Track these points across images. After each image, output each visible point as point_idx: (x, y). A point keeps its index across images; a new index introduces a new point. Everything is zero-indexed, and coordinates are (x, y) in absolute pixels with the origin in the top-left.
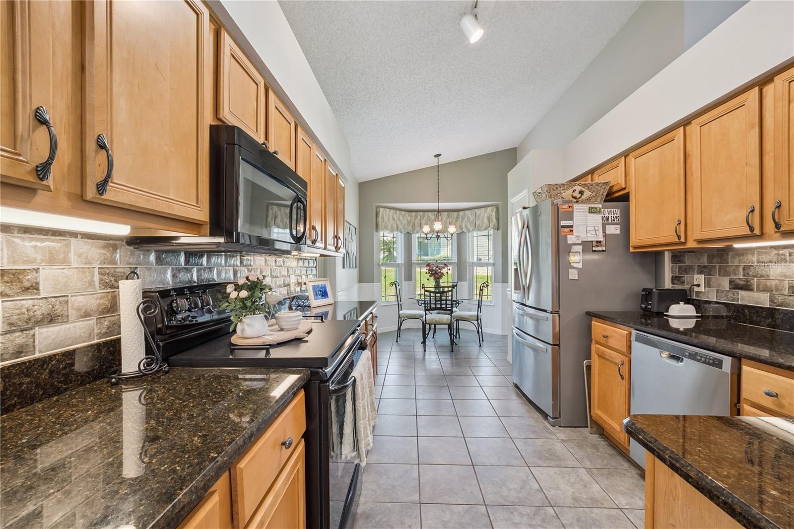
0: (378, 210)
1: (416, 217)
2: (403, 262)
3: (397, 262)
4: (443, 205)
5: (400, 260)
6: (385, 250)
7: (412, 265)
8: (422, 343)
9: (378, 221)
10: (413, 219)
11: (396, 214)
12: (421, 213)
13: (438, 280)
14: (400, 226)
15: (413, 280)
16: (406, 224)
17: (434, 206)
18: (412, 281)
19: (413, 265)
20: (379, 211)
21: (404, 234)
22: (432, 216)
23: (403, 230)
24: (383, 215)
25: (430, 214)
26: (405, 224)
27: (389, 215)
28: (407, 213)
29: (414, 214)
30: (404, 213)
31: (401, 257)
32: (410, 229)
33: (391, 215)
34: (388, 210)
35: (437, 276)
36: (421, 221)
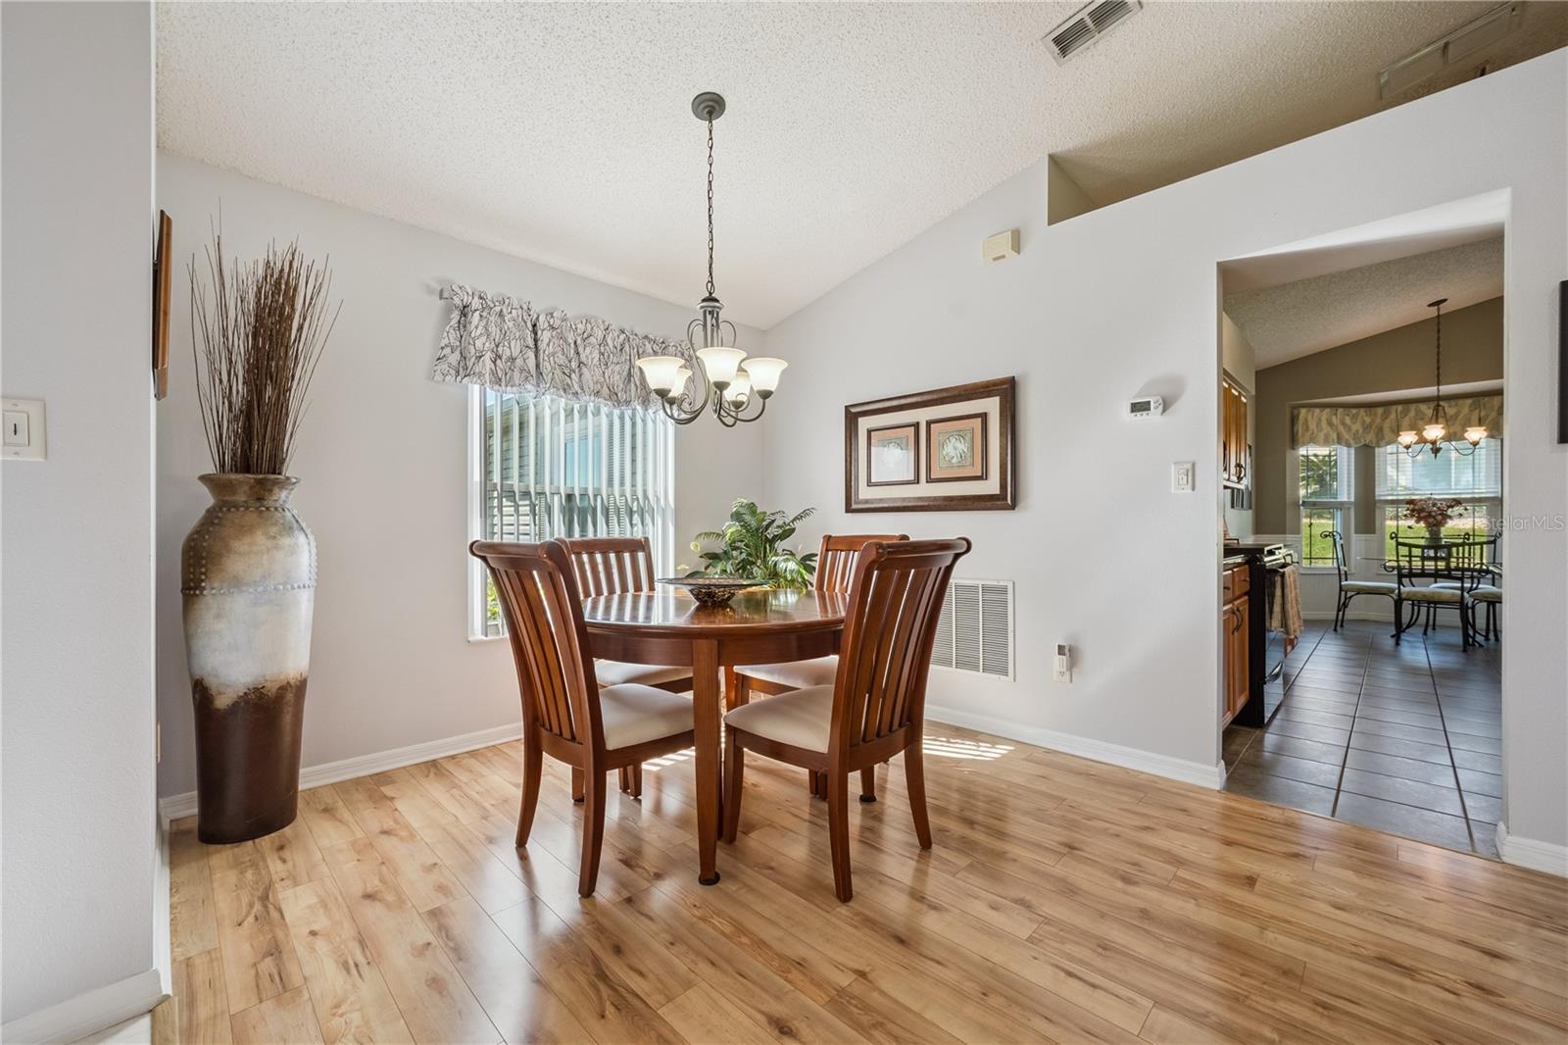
0: (1296, 412)
1: (1386, 416)
2: (1353, 499)
3: (1339, 500)
4: (1447, 389)
5: (1346, 495)
6: (1310, 480)
7: (1375, 504)
8: (1392, 636)
9: (1295, 430)
10: (1378, 420)
11: (1336, 414)
12: (1400, 408)
13: (1435, 528)
14: (1346, 436)
15: (1377, 532)
16: (1361, 431)
17: (1430, 391)
18: (1374, 533)
19: (1378, 505)
20: (1298, 415)
21: (1356, 449)
22: (1427, 410)
23: (1352, 442)
24: (1306, 420)
25: (1423, 407)
26: (1357, 431)
27: (1320, 419)
28: (1362, 410)
29: (1380, 410)
30: (1354, 411)
31: (1349, 490)
32: (1370, 438)
33: (1324, 418)
34: (1317, 410)
35: (1431, 520)
36: (1398, 421)
